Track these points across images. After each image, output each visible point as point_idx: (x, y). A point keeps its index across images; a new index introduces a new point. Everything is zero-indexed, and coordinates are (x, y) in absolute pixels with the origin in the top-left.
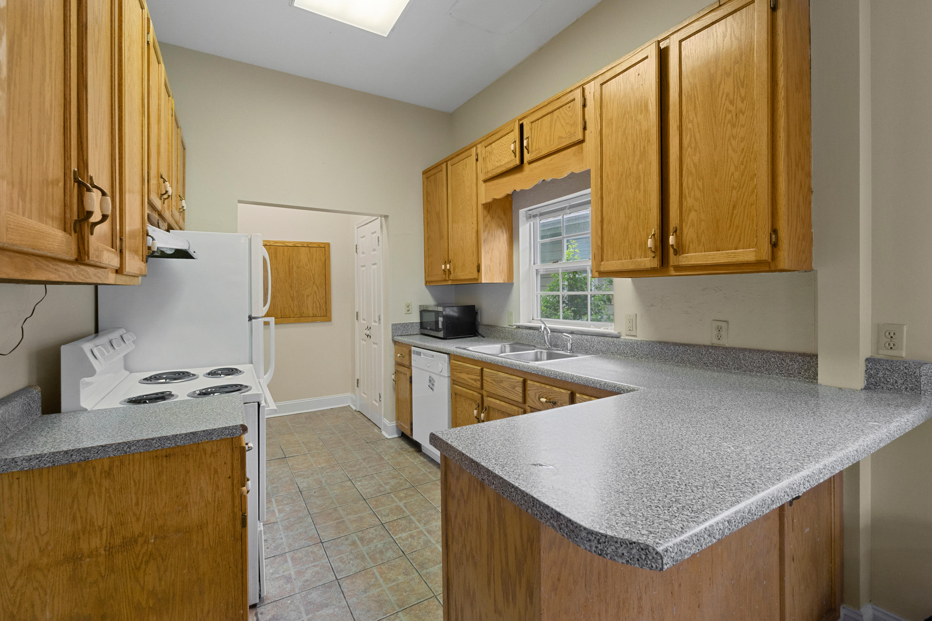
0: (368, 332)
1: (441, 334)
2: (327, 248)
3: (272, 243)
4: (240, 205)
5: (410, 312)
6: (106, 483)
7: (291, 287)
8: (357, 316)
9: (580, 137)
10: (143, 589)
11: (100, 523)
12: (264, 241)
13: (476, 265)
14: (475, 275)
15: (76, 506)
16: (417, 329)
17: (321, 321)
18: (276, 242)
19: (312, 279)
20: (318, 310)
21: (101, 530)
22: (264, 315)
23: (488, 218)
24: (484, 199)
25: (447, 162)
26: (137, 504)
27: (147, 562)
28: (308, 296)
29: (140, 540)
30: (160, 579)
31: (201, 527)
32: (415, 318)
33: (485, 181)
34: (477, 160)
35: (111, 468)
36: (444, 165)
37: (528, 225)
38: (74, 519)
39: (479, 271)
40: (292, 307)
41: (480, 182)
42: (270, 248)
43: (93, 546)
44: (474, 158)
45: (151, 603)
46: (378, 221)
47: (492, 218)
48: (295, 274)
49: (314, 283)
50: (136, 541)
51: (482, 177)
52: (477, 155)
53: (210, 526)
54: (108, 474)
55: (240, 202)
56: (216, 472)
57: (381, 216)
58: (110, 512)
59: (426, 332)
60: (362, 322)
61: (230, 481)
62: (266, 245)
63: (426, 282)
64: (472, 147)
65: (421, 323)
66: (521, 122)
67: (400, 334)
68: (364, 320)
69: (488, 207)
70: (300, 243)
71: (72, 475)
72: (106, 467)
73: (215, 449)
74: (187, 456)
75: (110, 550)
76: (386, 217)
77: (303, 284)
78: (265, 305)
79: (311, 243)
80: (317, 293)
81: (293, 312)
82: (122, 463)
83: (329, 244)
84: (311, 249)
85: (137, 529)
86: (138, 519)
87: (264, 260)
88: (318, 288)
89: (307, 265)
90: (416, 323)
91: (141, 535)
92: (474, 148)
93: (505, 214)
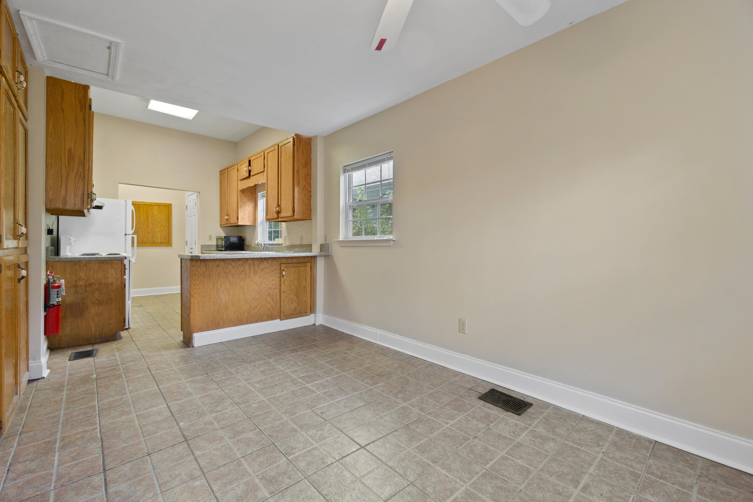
0: (191, 251)
1: (223, 249)
2: (170, 207)
3: (136, 203)
4: (120, 185)
5: (211, 239)
6: (85, 268)
7: (148, 226)
8: (186, 243)
9: (263, 170)
10: (94, 298)
11: (83, 278)
12: (132, 201)
13: (237, 217)
14: (236, 221)
15: (76, 273)
16: (215, 248)
17: (166, 246)
18: (139, 202)
19: (160, 223)
20: (164, 240)
21: (83, 280)
22: (132, 233)
23: (243, 196)
24: (240, 188)
25: (228, 169)
26: (93, 275)
27: (96, 291)
28: (158, 232)
29: (94, 285)
30: (99, 296)
31: (112, 284)
32: (214, 243)
33: (240, 180)
34: (238, 171)
35: (86, 264)
36: (227, 170)
37: (263, 200)
38: (76, 276)
39: (238, 219)
40: (148, 238)
41: (239, 181)
42: (136, 206)
43: (81, 284)
44: (237, 170)
45: (97, 302)
46: (196, 194)
47: (245, 196)
48: (150, 220)
49: (162, 225)
50: (93, 285)
51: (239, 179)
52: (238, 168)
53: (114, 284)
54: (85, 265)
55: (119, 183)
56: (116, 269)
57: (197, 192)
58: (86, 275)
59: (219, 249)
60: (189, 246)
61: (121, 273)
62: (134, 204)
63: (220, 225)
64: (235, 165)
65: (217, 245)
66: (249, 159)
67: (205, 250)
68: (190, 245)
69: (243, 191)
70: (153, 203)
71: (76, 264)
72: (85, 264)
73: (116, 263)
74: (108, 264)
75: (86, 286)
76: (199, 192)
77: (155, 225)
78: (132, 230)
79: (160, 203)
80: (164, 230)
81: (149, 240)
82: (89, 263)
83: (171, 205)
84: (161, 207)
85: (93, 281)
86: (93, 279)
87: (132, 211)
88: (164, 228)
89: (157, 215)
90: (214, 245)
91: (94, 283)
92: (237, 165)
93: (252, 194)
